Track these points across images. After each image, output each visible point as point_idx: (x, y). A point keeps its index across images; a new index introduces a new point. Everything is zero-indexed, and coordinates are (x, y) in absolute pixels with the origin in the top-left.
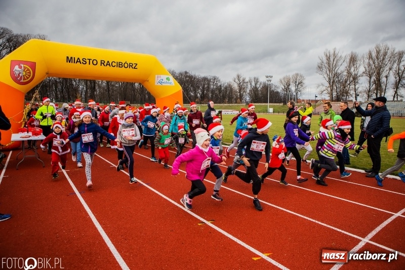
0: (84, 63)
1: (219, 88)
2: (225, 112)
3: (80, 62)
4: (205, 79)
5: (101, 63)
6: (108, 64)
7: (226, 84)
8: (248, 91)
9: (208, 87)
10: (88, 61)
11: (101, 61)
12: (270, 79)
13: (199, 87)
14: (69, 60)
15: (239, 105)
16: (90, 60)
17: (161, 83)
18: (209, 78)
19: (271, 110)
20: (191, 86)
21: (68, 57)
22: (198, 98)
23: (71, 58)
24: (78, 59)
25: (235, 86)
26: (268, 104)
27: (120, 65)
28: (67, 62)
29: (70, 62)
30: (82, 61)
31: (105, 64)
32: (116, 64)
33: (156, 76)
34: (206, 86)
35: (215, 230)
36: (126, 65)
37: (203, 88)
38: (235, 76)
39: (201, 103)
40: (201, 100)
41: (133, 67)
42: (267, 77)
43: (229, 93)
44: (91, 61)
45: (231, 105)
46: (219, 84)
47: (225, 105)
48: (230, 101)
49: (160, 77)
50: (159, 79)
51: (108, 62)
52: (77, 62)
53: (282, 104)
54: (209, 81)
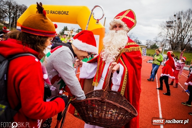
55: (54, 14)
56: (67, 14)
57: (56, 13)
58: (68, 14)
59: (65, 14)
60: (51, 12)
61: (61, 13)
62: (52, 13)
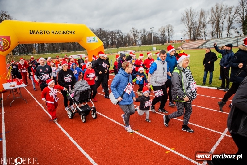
0: (41, 33)
1: (122, 37)
2: (127, 52)
3: (38, 33)
4: (112, 32)
5: (52, 33)
6: (57, 32)
7: (126, 34)
8: (140, 38)
9: (115, 37)
10: (43, 32)
11: (52, 31)
12: (153, 29)
13: (109, 38)
14: (32, 32)
15: (135, 47)
16: (44, 31)
17: (90, 41)
18: (115, 31)
19: (155, 49)
20: (104, 37)
21: (30, 31)
22: (109, 44)
23: (33, 31)
24: (37, 31)
25: (132, 36)
26: (153, 45)
27: (64, 33)
28: (30, 34)
29: (32, 34)
30: (40, 33)
31: (55, 33)
32: (61, 32)
33: (87, 37)
34: (113, 36)
35: (141, 136)
36: (68, 33)
37: (112, 38)
38: (131, 29)
39: (111, 48)
40: (111, 46)
41: (72, 33)
42: (151, 28)
43: (128, 40)
44: (46, 32)
45: (130, 47)
46: (121, 35)
47: (126, 47)
48: (129, 45)
49: (89, 38)
50: (89, 39)
51: (56, 31)
52: (37, 33)
53: (161, 44)
54: (115, 33)
60: (53, 32)
61: (66, 32)
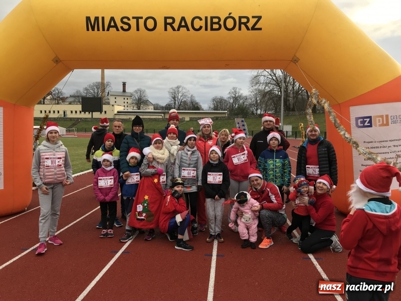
55: (183, 30)
56: (256, 27)
57: (197, 27)
58: (260, 29)
59: (243, 26)
62: (176, 28)
